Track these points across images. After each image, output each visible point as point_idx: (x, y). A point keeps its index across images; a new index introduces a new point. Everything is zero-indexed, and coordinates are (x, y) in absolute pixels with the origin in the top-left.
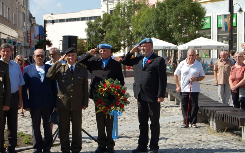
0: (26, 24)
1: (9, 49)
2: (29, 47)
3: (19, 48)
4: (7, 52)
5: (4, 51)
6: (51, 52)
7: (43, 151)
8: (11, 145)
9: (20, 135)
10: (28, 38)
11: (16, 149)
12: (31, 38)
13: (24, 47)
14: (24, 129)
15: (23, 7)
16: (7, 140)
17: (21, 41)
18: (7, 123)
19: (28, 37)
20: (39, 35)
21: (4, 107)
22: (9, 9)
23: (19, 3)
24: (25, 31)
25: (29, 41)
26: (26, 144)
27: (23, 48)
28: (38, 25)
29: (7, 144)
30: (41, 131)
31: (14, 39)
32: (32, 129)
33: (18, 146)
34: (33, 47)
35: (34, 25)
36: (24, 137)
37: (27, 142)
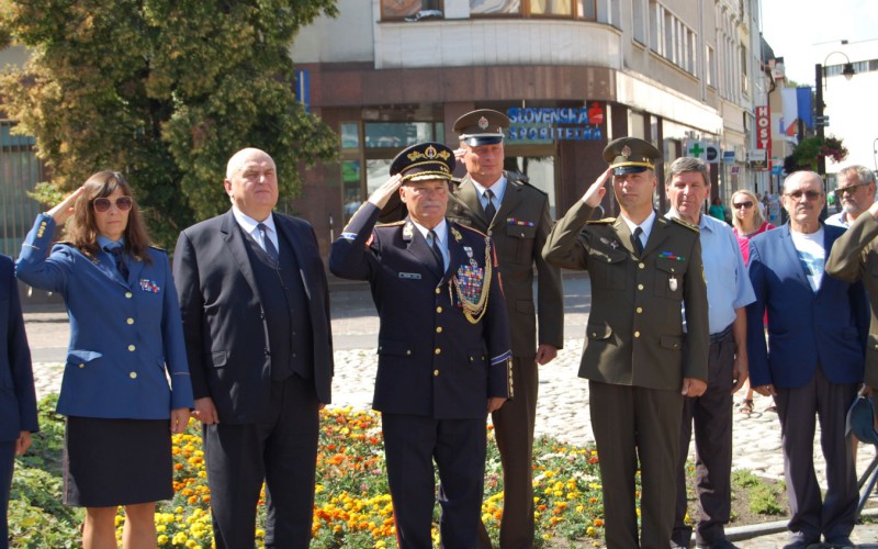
0: (752, 82)
1: (698, 178)
2: (765, 163)
3: (729, 169)
4: (693, 185)
5: (681, 185)
6: (842, 182)
7: (822, 538)
8: (708, 518)
9: (742, 481)
10: (759, 134)
11: (729, 531)
12: (769, 131)
13: (747, 166)
14: (755, 460)
15: (738, 23)
16: (694, 500)
17: (735, 143)
18: (693, 436)
19: (759, 129)
20: (800, 122)
21: (686, 382)
22: (689, 32)
23: (725, 8)
24: (750, 108)
25: (764, 142)
26: (762, 512)
27: (743, 170)
28: (793, 84)
29: (695, 512)
30: (816, 467)
31: (709, 140)
32: (782, 461)
33: (733, 521)
34: (779, 163)
35: (781, 84)
36: (756, 489)
37: (764, 507)
